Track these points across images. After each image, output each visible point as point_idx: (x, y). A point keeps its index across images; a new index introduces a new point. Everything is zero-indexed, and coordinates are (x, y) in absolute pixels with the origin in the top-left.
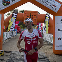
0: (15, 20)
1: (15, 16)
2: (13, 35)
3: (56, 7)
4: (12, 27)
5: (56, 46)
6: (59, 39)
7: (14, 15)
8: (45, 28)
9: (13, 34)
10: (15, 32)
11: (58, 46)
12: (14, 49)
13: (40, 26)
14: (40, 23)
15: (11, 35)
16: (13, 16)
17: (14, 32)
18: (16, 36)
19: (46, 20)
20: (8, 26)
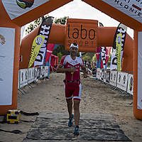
0: (46, 42)
2: (41, 76)
8: (113, 61)
10: (47, 67)
12: (45, 107)
13: (102, 54)
14: (103, 48)
15: (38, 75)
16: (41, 32)
17: (43, 68)
18: (47, 78)
19: (117, 41)
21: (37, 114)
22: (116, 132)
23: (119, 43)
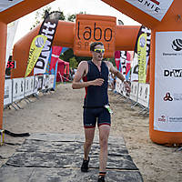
0: (50, 43)
1: (50, 29)
2: (44, 88)
3: (158, 4)
4: (40, 64)
5: (159, 120)
6: (168, 98)
7: (45, 28)
8: (135, 68)
9: (45, 83)
10: (52, 77)
11: (162, 119)
12: (40, 126)
13: (122, 61)
14: (123, 52)
15: (39, 85)
16: (44, 31)
17: (47, 77)
18: (52, 90)
19: (139, 44)
20: (28, 59)
21: (27, 135)
22: (122, 158)
23: (142, 46)
